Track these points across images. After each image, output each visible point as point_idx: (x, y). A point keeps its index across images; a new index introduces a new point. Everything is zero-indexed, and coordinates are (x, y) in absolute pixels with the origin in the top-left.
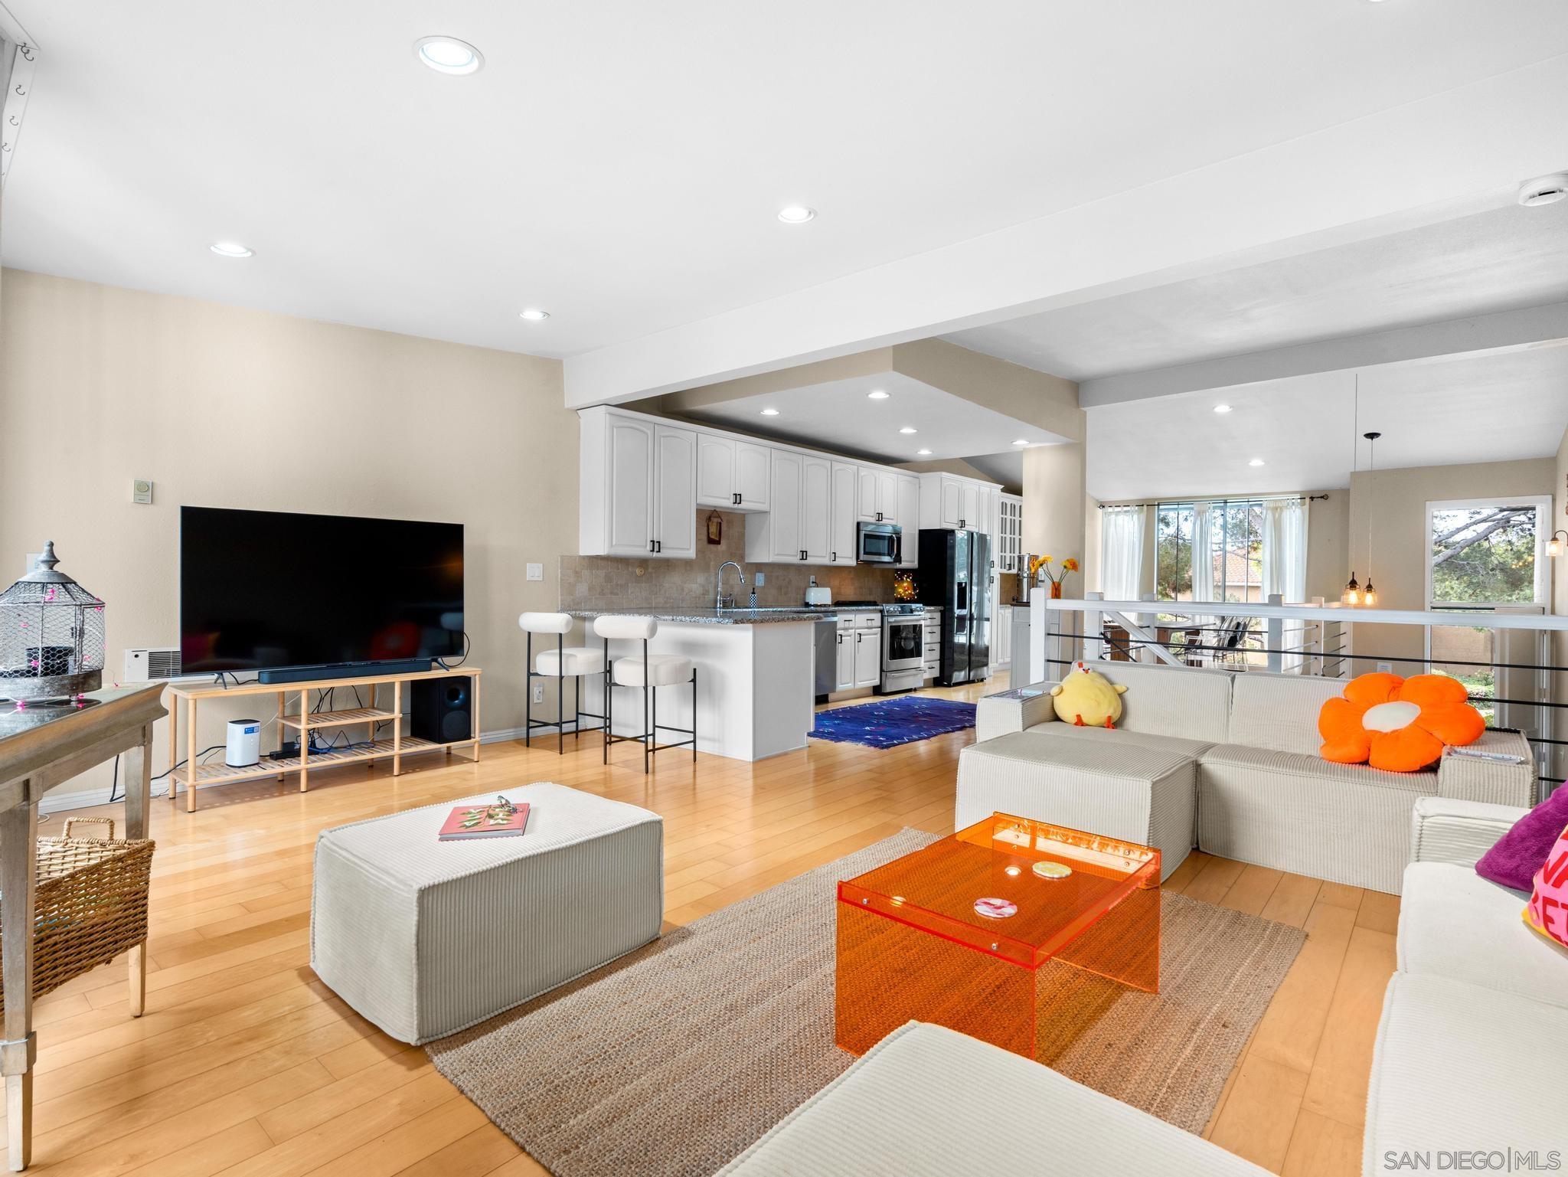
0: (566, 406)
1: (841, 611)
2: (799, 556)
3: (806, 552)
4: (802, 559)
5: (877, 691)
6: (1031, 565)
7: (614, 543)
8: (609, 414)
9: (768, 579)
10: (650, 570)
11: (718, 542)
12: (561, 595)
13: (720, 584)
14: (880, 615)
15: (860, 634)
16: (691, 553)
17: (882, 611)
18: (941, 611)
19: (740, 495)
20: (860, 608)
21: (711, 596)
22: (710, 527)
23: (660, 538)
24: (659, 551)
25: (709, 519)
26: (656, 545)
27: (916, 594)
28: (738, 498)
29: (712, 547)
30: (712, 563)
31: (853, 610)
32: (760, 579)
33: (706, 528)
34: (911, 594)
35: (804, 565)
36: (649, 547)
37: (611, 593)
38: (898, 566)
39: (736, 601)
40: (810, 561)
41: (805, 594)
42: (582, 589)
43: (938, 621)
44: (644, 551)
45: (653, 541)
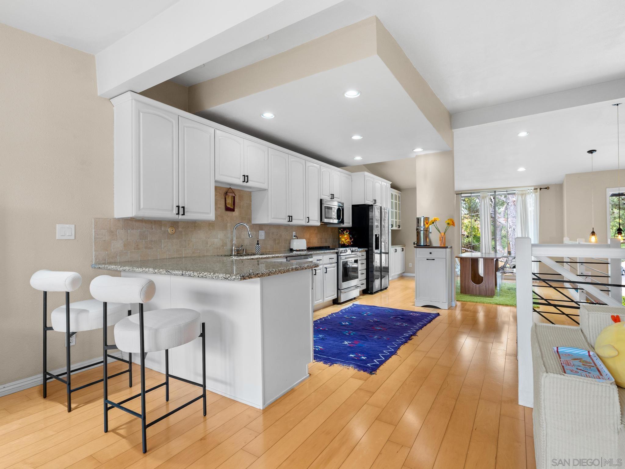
0: (99, 94)
1: (315, 254)
2: (287, 219)
3: (292, 216)
4: (289, 221)
5: (336, 302)
6: (425, 223)
7: (142, 207)
8: (135, 100)
9: (267, 234)
10: (180, 229)
11: (233, 210)
12: (95, 251)
13: (235, 238)
14: (336, 255)
15: (326, 268)
16: (211, 216)
17: (337, 253)
18: (366, 251)
19: (247, 176)
20: (326, 251)
21: (229, 247)
22: (227, 200)
23: (184, 204)
24: (184, 214)
25: (226, 194)
26: (181, 210)
27: (352, 242)
28: (246, 178)
29: (229, 213)
30: (229, 224)
31: (322, 253)
32: (262, 235)
33: (224, 200)
34: (349, 241)
35: (289, 225)
36: (175, 211)
37: (146, 248)
38: (342, 225)
39: (246, 250)
40: (294, 222)
41: (290, 243)
42: (118, 245)
43: (365, 257)
44: (172, 214)
45: (178, 207)
